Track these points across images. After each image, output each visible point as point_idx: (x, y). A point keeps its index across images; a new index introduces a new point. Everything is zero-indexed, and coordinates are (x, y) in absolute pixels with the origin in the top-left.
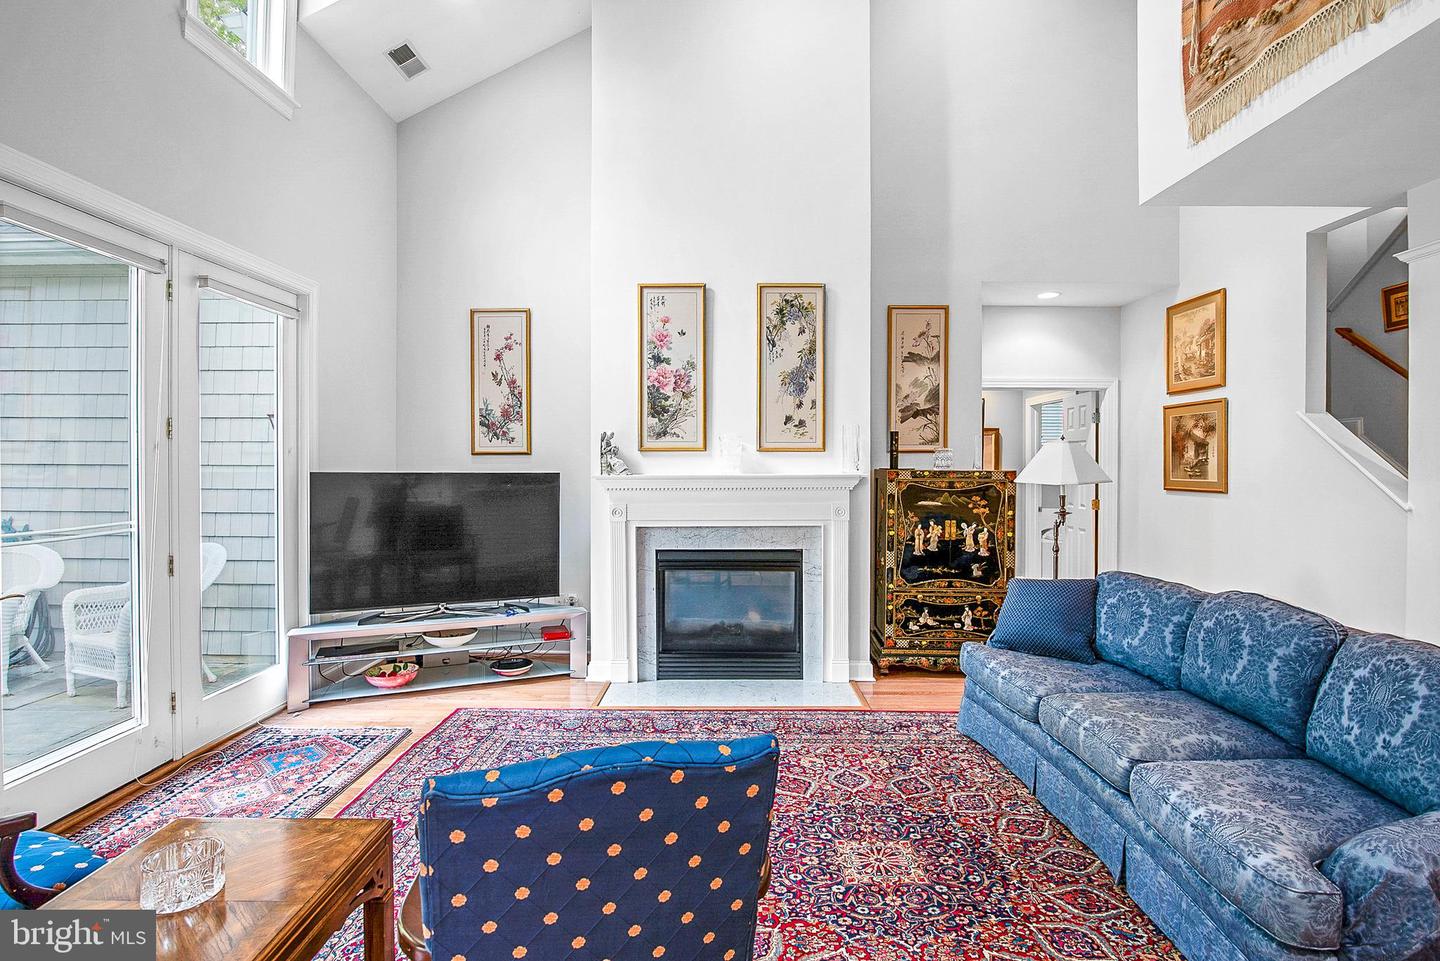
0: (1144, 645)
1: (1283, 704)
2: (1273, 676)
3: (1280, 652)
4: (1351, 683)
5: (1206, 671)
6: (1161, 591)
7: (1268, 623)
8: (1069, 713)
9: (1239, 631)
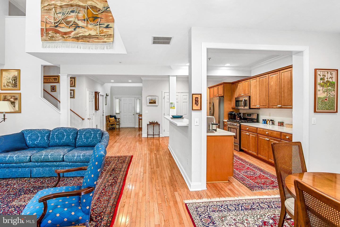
0: (40, 141)
1: (73, 141)
2: (71, 138)
3: (71, 134)
4: (83, 135)
5: (57, 141)
6: (41, 131)
7: (68, 130)
8: (44, 155)
9: (63, 133)
